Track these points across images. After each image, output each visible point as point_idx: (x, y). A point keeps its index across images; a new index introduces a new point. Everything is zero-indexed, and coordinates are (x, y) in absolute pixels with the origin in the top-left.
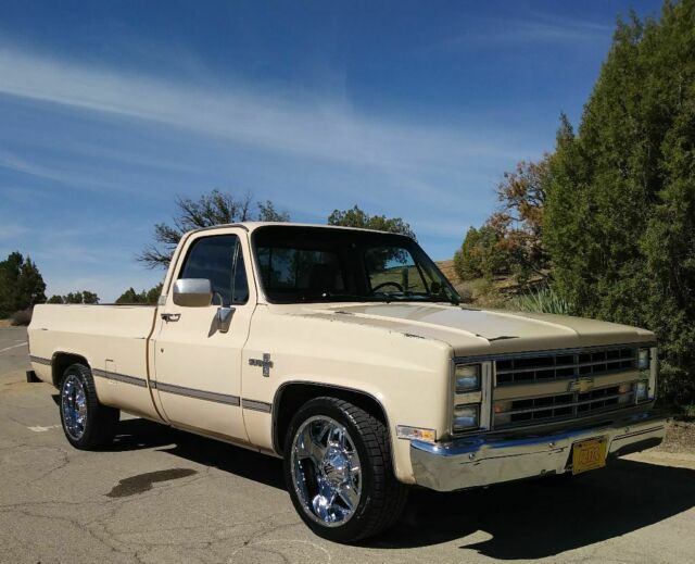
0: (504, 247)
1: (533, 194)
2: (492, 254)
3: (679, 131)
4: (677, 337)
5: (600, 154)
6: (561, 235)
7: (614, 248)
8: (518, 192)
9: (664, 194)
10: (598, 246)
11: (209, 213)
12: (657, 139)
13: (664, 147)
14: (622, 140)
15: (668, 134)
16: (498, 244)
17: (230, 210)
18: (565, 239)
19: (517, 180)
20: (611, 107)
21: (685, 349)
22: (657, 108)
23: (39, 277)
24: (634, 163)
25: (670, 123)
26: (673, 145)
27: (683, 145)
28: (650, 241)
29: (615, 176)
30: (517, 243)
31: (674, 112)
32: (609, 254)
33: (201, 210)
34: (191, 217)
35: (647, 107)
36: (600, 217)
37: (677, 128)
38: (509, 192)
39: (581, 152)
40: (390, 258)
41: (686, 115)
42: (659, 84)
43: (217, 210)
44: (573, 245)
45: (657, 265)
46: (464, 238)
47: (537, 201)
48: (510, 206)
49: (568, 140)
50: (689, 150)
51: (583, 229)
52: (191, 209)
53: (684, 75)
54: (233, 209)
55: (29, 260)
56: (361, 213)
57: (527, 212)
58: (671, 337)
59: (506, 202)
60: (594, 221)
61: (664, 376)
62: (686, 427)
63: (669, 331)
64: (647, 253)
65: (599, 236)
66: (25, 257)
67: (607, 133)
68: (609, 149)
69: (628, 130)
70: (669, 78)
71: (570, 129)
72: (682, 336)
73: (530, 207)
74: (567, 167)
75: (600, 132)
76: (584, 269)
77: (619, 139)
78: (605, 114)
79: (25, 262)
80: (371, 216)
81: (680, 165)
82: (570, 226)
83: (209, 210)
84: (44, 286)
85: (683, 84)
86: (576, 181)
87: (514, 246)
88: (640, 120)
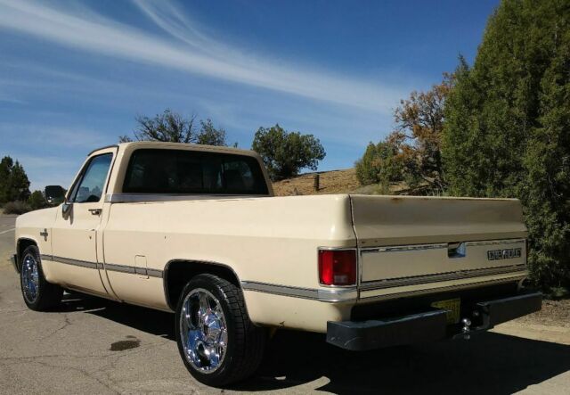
0: (400, 159)
1: (422, 117)
2: (390, 165)
3: (555, 70)
4: (551, 234)
5: (490, 86)
6: (457, 151)
7: (500, 163)
8: (411, 115)
9: (543, 119)
10: (488, 160)
11: (162, 128)
12: (538, 75)
13: (543, 82)
14: (509, 76)
15: (547, 72)
16: (394, 157)
17: (178, 125)
18: (460, 154)
19: (411, 106)
20: (501, 50)
21: (557, 243)
22: (538, 52)
23: (25, 177)
24: (518, 94)
25: (548, 64)
26: (550, 81)
27: (557, 81)
28: (531, 157)
29: (503, 105)
30: (411, 157)
31: (551, 54)
32: (496, 166)
33: (156, 125)
34: (148, 131)
35: (530, 50)
36: (491, 137)
37: (553, 67)
38: (404, 115)
39: (475, 85)
40: (304, 166)
41: (561, 57)
42: (539, 32)
43: (168, 125)
44: (468, 159)
45: (536, 176)
46: (365, 151)
47: (426, 123)
48: (404, 127)
49: (465, 75)
50: (563, 85)
51: (476, 146)
52: (148, 125)
53: (560, 25)
54: (181, 125)
55: (17, 163)
56: (281, 130)
57: (419, 132)
58: (546, 234)
59: (402, 123)
60: (484, 140)
61: (538, 264)
62: (556, 306)
63: (545, 228)
64: (528, 167)
65: (488, 152)
66: (14, 161)
67: (497, 71)
68: (498, 83)
69: (514, 68)
70: (548, 28)
71: (466, 67)
72: (555, 233)
73: (421, 128)
74: (464, 97)
75: (491, 70)
76: (475, 178)
77: (507, 75)
78: (495, 55)
79: (14, 164)
80: (289, 132)
81: (556, 97)
82: (465, 144)
83: (162, 126)
84: (29, 183)
85: (558, 32)
86: (470, 109)
87: (408, 159)
88: (524, 60)
